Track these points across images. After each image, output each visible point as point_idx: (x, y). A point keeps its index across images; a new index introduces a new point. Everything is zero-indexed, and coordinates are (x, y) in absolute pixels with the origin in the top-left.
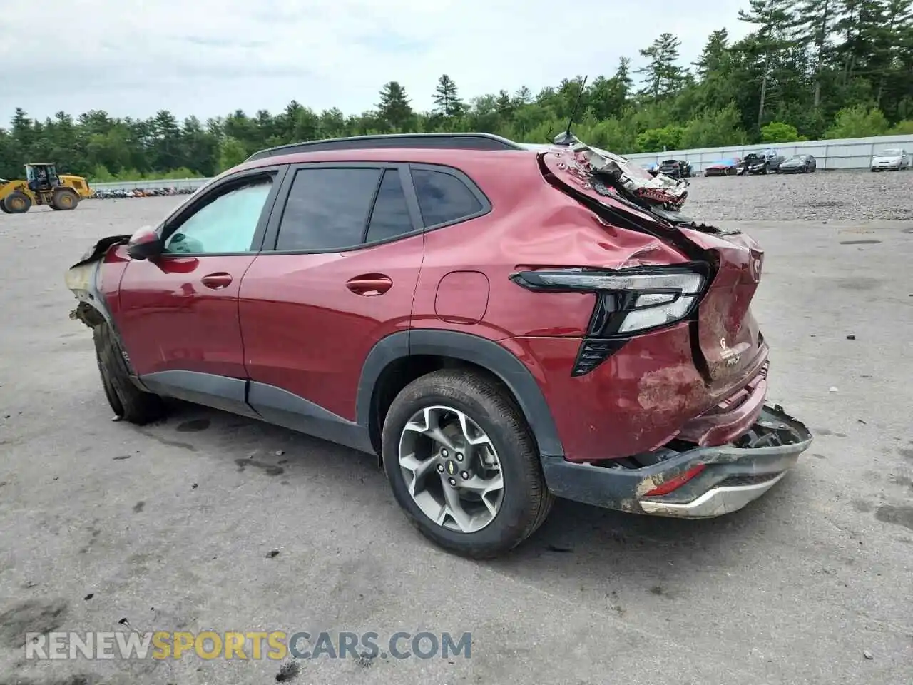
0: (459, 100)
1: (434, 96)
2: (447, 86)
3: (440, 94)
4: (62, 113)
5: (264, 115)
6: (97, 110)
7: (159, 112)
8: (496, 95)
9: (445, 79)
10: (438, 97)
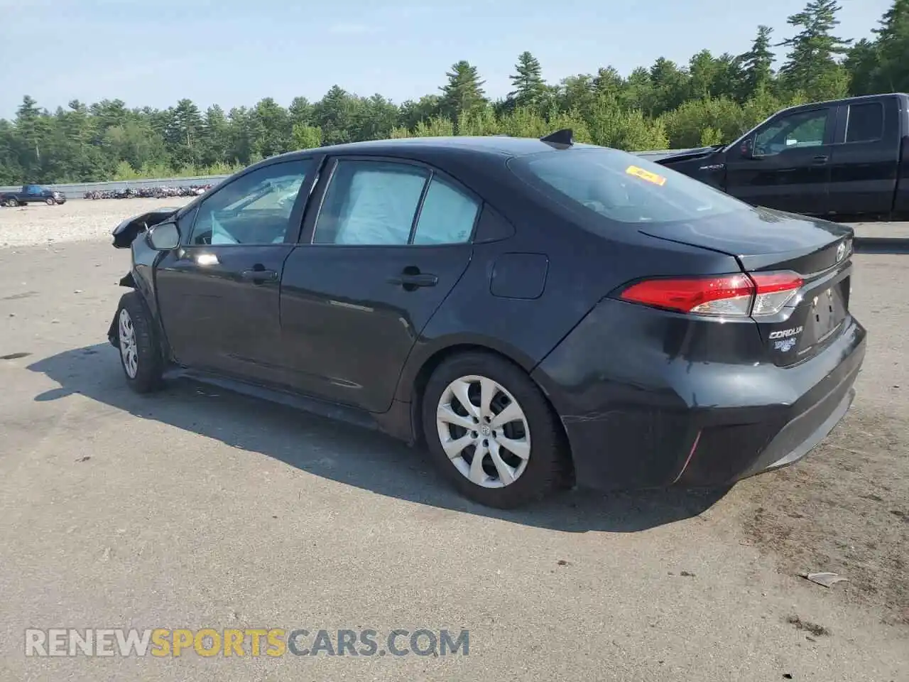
0: (542, 81)
1: (512, 77)
2: (528, 66)
3: (519, 74)
4: (76, 102)
5: (300, 102)
6: (112, 99)
7: (181, 100)
8: (593, 74)
9: (526, 58)
10: (517, 77)
